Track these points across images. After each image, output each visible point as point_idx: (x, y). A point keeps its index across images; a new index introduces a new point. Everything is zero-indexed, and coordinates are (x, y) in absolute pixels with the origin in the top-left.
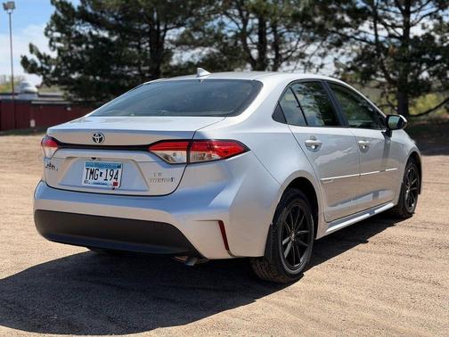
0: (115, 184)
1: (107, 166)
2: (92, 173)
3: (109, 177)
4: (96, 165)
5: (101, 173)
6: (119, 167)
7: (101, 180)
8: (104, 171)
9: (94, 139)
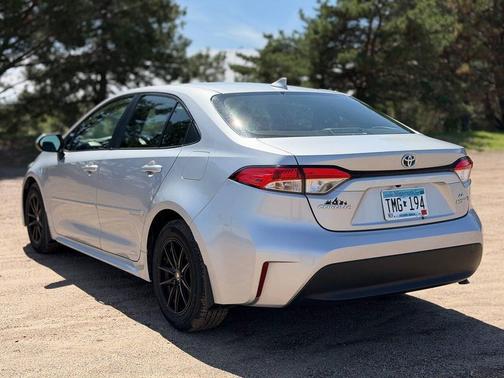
0: (424, 212)
1: (409, 193)
2: (394, 204)
3: (415, 206)
4: (397, 194)
5: (405, 203)
6: (422, 192)
7: (406, 210)
8: (407, 199)
9: (406, 163)
